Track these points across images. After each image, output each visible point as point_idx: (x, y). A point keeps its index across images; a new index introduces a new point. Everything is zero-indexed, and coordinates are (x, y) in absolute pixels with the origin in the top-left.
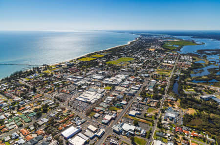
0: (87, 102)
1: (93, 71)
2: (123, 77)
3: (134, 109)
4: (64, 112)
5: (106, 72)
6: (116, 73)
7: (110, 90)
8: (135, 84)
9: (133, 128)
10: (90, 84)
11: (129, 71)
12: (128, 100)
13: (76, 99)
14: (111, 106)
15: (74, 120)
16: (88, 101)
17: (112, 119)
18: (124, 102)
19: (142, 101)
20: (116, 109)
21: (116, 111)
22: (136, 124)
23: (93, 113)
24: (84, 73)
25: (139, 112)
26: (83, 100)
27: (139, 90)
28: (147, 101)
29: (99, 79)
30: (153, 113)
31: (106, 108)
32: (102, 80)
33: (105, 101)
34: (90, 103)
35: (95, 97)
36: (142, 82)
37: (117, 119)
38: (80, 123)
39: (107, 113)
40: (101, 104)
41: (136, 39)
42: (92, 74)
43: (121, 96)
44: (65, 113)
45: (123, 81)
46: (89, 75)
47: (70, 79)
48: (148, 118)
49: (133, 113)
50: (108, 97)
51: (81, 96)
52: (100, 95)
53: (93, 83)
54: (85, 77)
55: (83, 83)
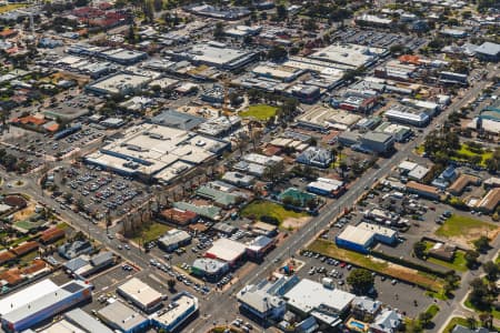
0: (136, 177)
1: (198, 23)
2: (356, 56)
3: (371, 219)
4: (18, 215)
5: (270, 32)
6: (321, 35)
7: (270, 124)
8: (413, 94)
9: (340, 298)
10: (170, 93)
11: (398, 26)
12: (350, 173)
13: (85, 162)
14: (257, 199)
15: (62, 256)
17: (247, 257)
18: (326, 183)
19: (427, 180)
20: (278, 212)
21: (276, 222)
22: (362, 286)
23: (156, 227)
24: (150, 31)
25: (390, 233)
26: (118, 164)
28: (449, 180)
29: (219, 67)
30: (464, 242)
31: (226, 208)
32: (239, 70)
33: (230, 176)
34: (151, 180)
35: (182, 150)
36: (452, 87)
37: (272, 258)
38: (89, 267)
39: (229, 229)
40: (204, 190)
42: (193, 38)
43: (320, 153)
44: (21, 221)
45: (351, 77)
46: (176, 43)
47: (70, 60)
48: (433, 264)
49: (359, 234)
50: (251, 157)
51: (114, 146)
52: (211, 143)
53: (186, 87)
54: (151, 54)
55: (135, 81)
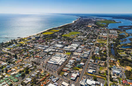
1: (54, 42)
2: (76, 45)
3: (90, 68)
4: (41, 72)
5: (64, 42)
6: (70, 43)
7: (70, 55)
8: (86, 50)
9: (94, 82)
10: (55, 51)
11: (79, 41)
12: (84, 62)
13: (48, 63)
14: (74, 67)
15: (51, 79)
16: (57, 63)
17: (77, 76)
18: (82, 64)
19: (94, 62)
20: (78, 68)
21: (78, 70)
22: (95, 80)
23: (62, 73)
24: (48, 43)
25: (95, 71)
26: (53, 63)
27: (89, 54)
28: (97, 62)
29: (60, 47)
31: (71, 68)
32: (63, 48)
33: (69, 63)
34: (58, 65)
35: (61, 60)
36: (90, 49)
37: (81, 76)
39: (73, 72)
40: (66, 66)
41: (77, 19)
42: (55, 43)
43: (79, 59)
45: (77, 48)
46: (53, 44)
47: (39, 47)
48: (102, 75)
49: (91, 71)
50: (70, 60)
51: (51, 60)
52: (64, 59)
53: (57, 50)
54: (50, 46)
55: (50, 50)
